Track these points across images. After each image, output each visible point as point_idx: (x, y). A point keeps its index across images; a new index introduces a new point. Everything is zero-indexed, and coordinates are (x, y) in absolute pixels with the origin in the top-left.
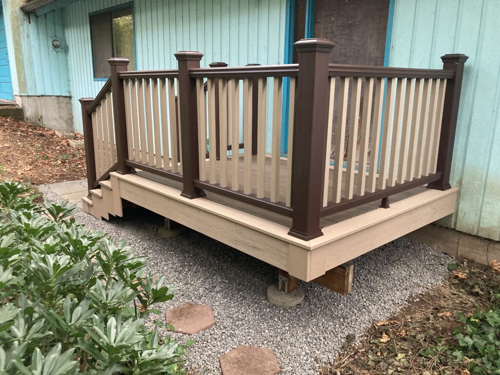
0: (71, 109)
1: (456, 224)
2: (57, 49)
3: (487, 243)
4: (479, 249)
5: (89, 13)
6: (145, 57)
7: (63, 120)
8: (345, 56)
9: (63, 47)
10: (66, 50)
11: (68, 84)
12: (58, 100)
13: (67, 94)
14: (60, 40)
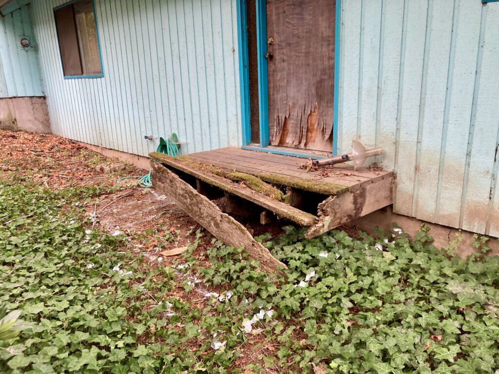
0: (47, 109)
1: (416, 212)
2: (26, 48)
3: (448, 231)
4: (441, 237)
5: (53, 9)
6: (109, 51)
7: (39, 121)
8: (298, 37)
9: (33, 46)
10: (36, 49)
11: (41, 84)
12: (32, 102)
13: (41, 95)
14: (28, 38)
